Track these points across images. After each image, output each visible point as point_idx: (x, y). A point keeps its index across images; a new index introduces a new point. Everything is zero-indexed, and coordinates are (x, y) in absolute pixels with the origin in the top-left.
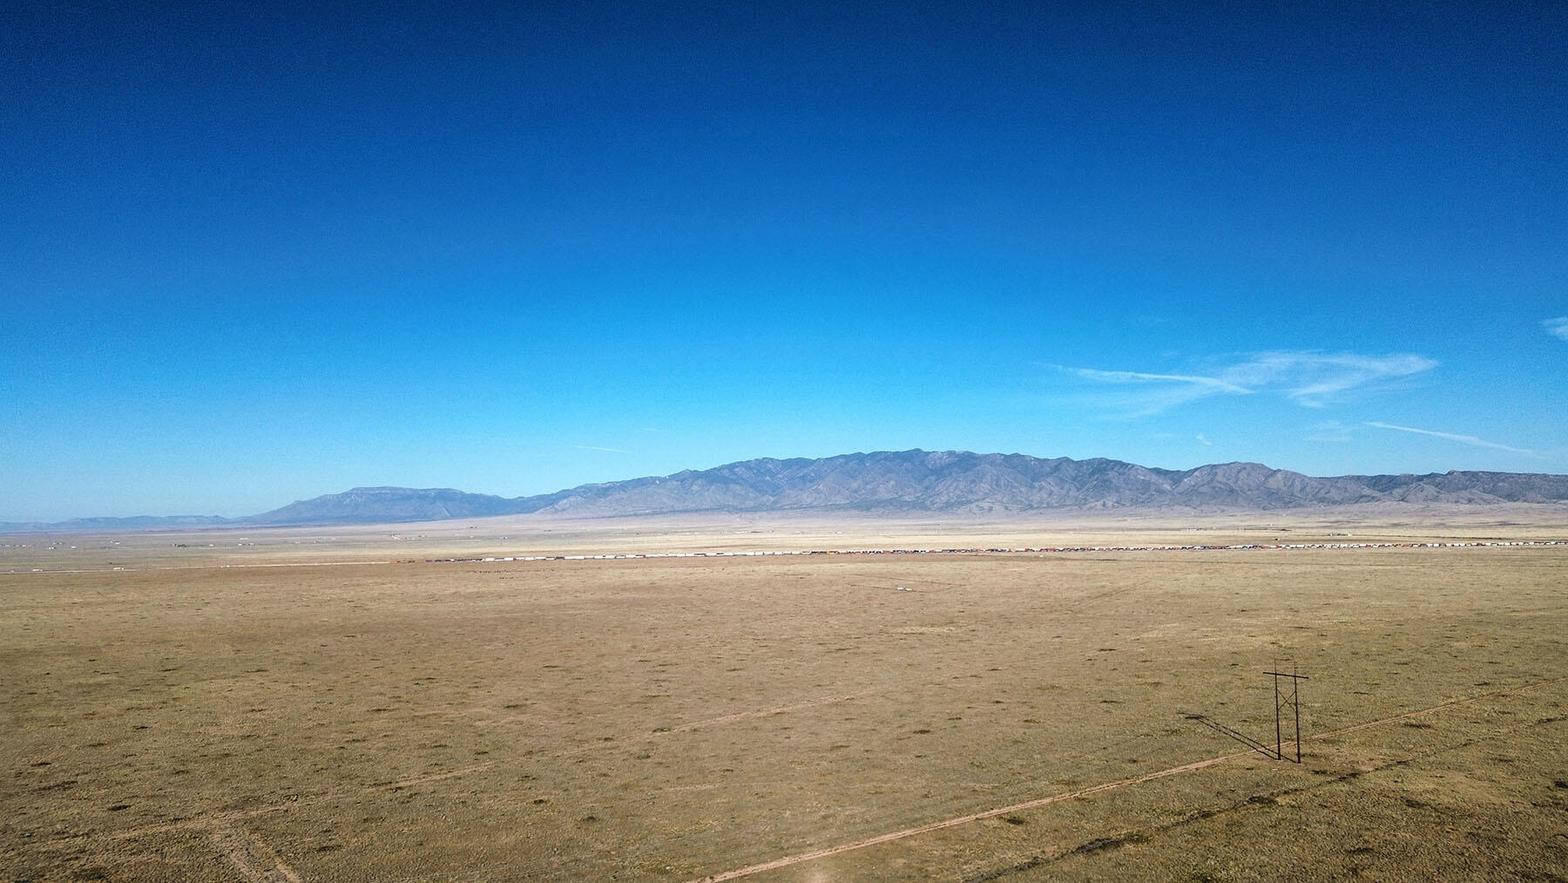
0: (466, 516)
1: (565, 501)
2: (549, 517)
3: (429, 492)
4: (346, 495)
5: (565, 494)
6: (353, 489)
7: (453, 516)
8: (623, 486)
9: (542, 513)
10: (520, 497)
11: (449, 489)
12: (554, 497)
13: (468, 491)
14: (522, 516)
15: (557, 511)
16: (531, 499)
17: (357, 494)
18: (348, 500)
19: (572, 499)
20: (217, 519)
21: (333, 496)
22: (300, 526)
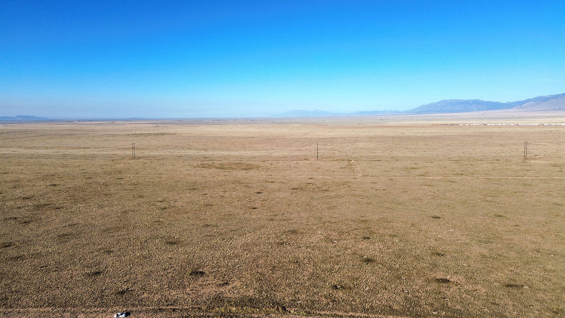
0: (484, 110)
1: (527, 104)
2: (518, 110)
3: (470, 101)
4: (439, 103)
5: (528, 101)
6: (441, 101)
7: (479, 110)
8: (556, 97)
9: (515, 109)
10: (508, 102)
11: (478, 100)
12: (523, 102)
13: (486, 100)
14: (507, 110)
15: (522, 108)
16: (513, 103)
17: (443, 102)
18: (439, 105)
19: (530, 103)
20: (397, 112)
21: (434, 103)
22: (421, 114)
